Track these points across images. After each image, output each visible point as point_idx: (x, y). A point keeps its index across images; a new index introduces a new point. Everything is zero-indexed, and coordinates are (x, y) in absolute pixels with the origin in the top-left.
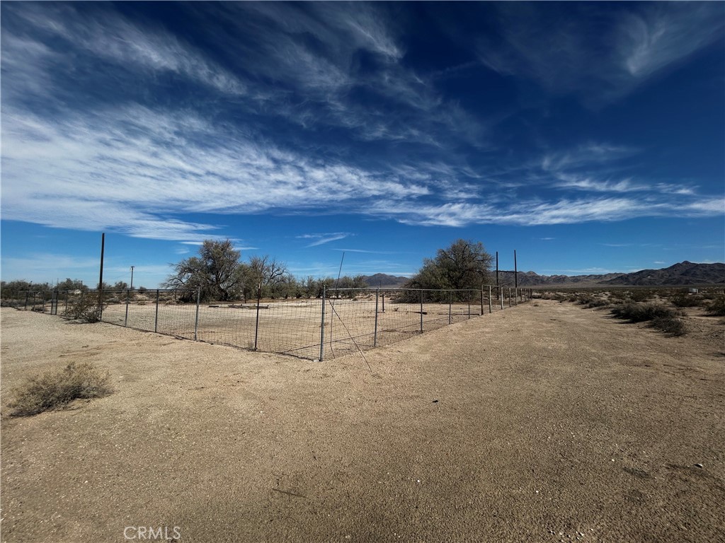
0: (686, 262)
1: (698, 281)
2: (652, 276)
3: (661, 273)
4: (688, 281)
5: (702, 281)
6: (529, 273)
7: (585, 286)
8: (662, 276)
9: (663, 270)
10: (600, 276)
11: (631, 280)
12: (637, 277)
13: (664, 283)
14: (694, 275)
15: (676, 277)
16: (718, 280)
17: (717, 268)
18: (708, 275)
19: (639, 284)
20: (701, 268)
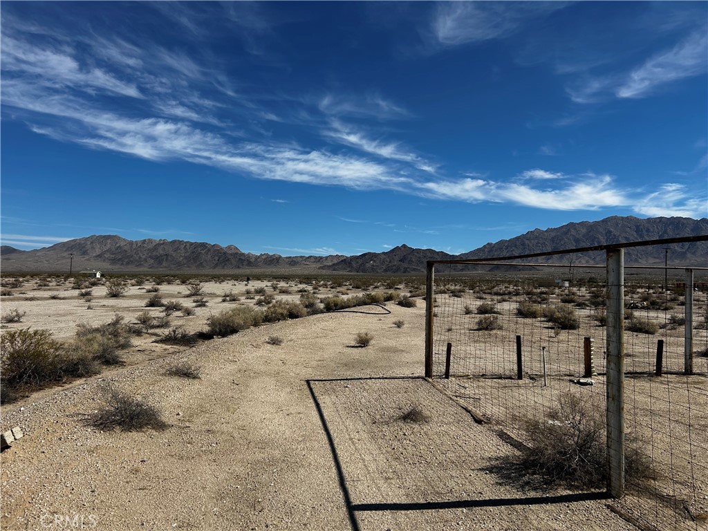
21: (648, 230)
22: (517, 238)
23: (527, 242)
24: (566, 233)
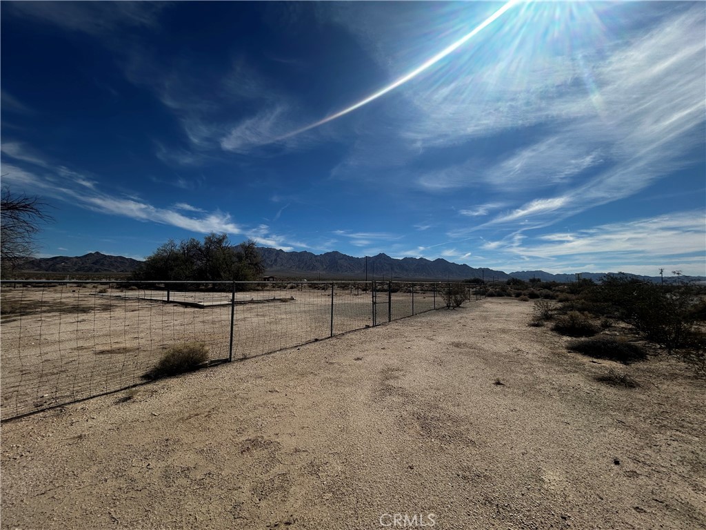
0: (97, 253)
1: (105, 270)
2: (66, 263)
3: (75, 260)
4: (98, 269)
5: (108, 270)
8: (76, 264)
9: (77, 257)
11: (43, 265)
12: (50, 263)
13: (77, 270)
14: (103, 264)
15: (88, 265)
16: (119, 270)
17: (119, 259)
18: (113, 265)
19: (52, 271)
20: (108, 259)
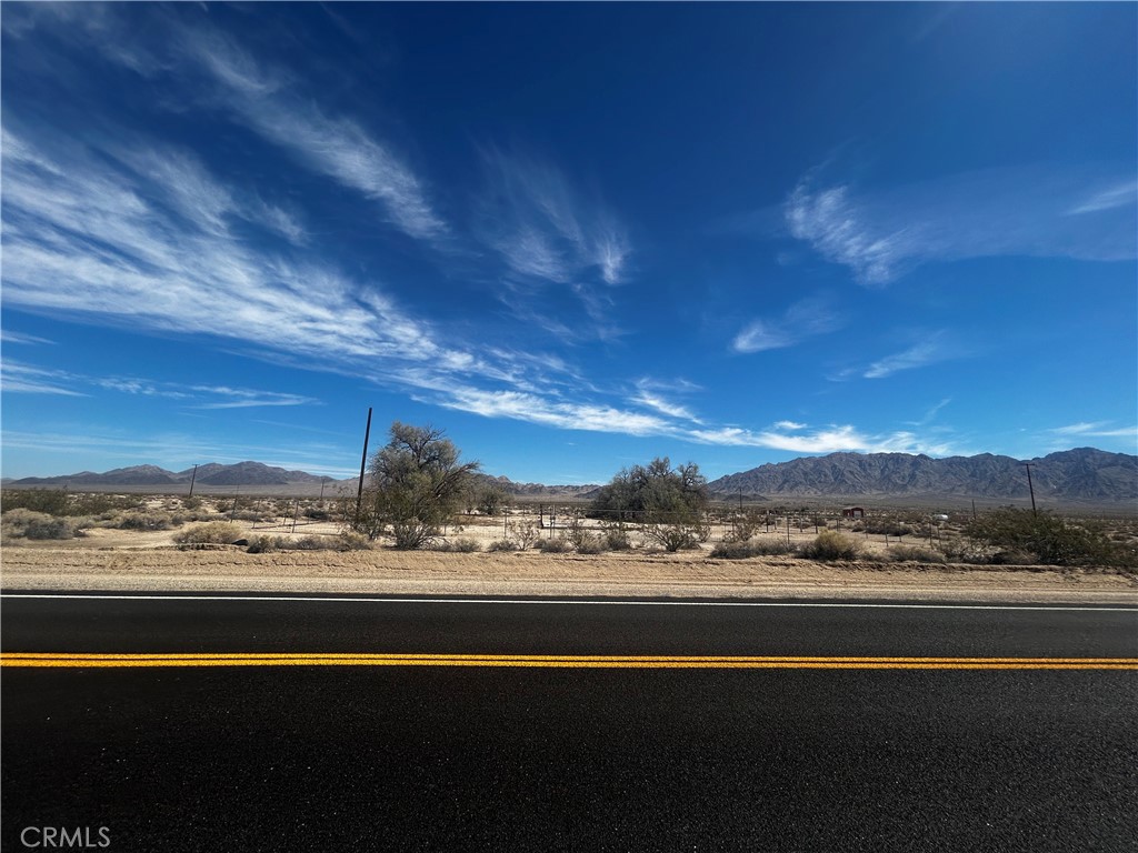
6: (501, 478)
7: (563, 500)
10: (578, 487)
21: (870, 465)
22: (752, 471)
23: (760, 475)
24: (795, 467)
